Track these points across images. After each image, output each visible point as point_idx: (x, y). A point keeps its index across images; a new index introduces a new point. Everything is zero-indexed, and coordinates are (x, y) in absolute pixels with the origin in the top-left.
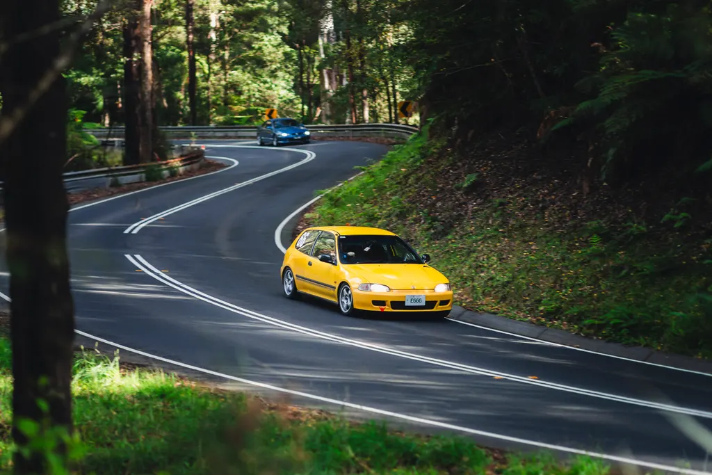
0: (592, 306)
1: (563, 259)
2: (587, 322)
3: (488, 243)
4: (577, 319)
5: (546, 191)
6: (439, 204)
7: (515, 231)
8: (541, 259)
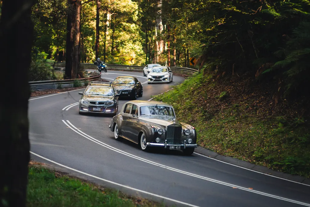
0: (278, 156)
1: (265, 134)
2: (275, 163)
3: (230, 124)
4: (270, 161)
5: (258, 101)
6: (208, 105)
7: (243, 119)
8: (254, 133)
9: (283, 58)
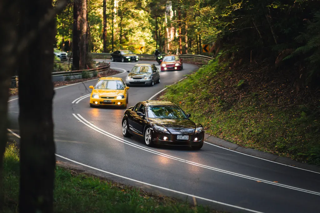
0: (301, 146)
1: (287, 123)
2: (299, 154)
3: (250, 114)
4: (294, 152)
5: (278, 89)
6: (225, 94)
7: (263, 108)
9: (304, 43)
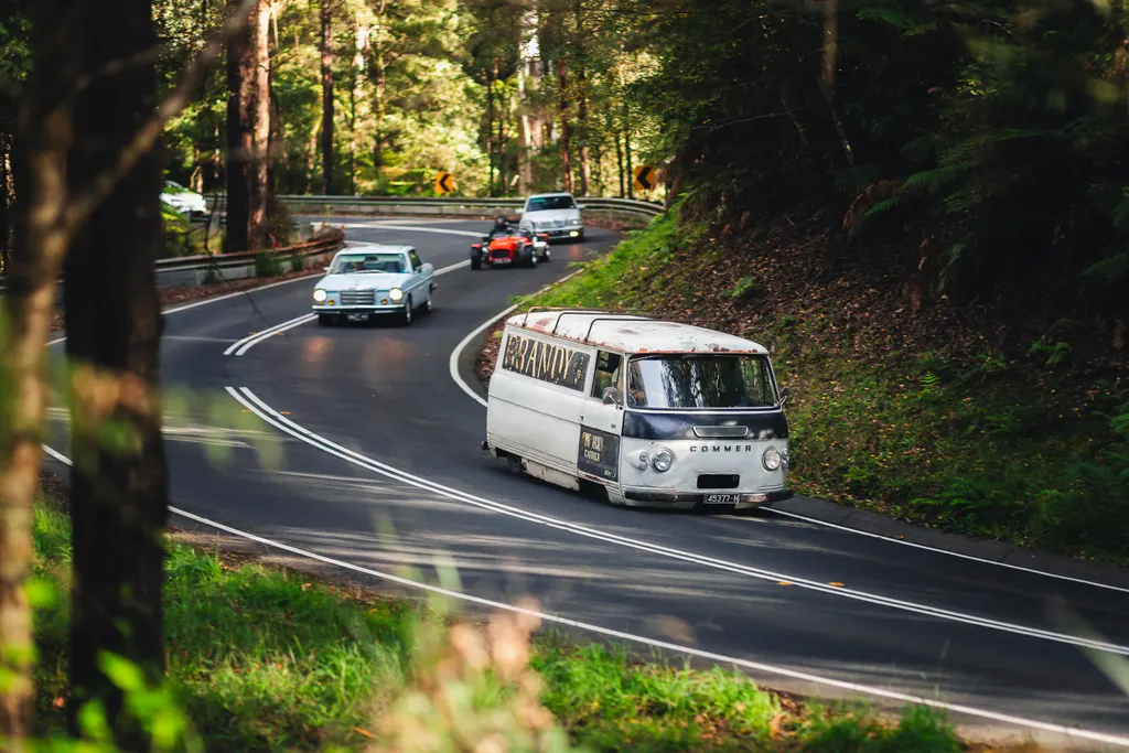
0: (923, 478)
1: (881, 409)
2: (915, 502)
4: (901, 496)
5: (856, 305)
7: (810, 363)
8: (848, 407)
9: (930, 163)
